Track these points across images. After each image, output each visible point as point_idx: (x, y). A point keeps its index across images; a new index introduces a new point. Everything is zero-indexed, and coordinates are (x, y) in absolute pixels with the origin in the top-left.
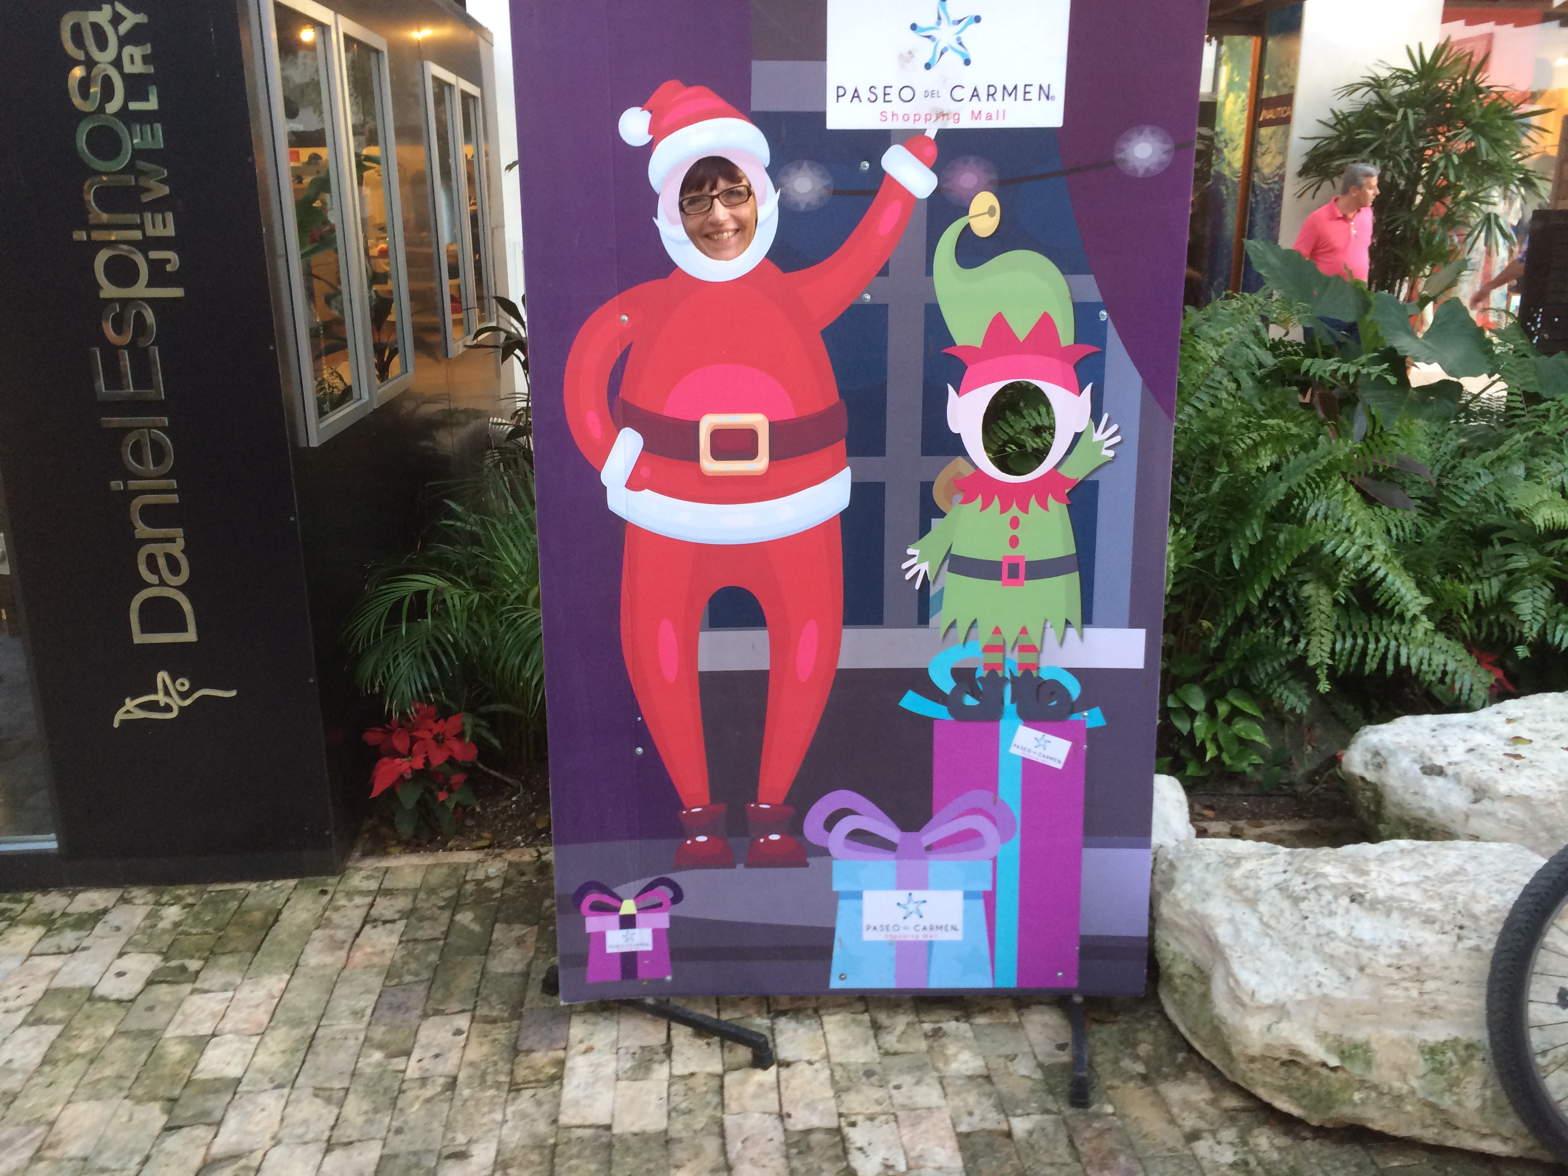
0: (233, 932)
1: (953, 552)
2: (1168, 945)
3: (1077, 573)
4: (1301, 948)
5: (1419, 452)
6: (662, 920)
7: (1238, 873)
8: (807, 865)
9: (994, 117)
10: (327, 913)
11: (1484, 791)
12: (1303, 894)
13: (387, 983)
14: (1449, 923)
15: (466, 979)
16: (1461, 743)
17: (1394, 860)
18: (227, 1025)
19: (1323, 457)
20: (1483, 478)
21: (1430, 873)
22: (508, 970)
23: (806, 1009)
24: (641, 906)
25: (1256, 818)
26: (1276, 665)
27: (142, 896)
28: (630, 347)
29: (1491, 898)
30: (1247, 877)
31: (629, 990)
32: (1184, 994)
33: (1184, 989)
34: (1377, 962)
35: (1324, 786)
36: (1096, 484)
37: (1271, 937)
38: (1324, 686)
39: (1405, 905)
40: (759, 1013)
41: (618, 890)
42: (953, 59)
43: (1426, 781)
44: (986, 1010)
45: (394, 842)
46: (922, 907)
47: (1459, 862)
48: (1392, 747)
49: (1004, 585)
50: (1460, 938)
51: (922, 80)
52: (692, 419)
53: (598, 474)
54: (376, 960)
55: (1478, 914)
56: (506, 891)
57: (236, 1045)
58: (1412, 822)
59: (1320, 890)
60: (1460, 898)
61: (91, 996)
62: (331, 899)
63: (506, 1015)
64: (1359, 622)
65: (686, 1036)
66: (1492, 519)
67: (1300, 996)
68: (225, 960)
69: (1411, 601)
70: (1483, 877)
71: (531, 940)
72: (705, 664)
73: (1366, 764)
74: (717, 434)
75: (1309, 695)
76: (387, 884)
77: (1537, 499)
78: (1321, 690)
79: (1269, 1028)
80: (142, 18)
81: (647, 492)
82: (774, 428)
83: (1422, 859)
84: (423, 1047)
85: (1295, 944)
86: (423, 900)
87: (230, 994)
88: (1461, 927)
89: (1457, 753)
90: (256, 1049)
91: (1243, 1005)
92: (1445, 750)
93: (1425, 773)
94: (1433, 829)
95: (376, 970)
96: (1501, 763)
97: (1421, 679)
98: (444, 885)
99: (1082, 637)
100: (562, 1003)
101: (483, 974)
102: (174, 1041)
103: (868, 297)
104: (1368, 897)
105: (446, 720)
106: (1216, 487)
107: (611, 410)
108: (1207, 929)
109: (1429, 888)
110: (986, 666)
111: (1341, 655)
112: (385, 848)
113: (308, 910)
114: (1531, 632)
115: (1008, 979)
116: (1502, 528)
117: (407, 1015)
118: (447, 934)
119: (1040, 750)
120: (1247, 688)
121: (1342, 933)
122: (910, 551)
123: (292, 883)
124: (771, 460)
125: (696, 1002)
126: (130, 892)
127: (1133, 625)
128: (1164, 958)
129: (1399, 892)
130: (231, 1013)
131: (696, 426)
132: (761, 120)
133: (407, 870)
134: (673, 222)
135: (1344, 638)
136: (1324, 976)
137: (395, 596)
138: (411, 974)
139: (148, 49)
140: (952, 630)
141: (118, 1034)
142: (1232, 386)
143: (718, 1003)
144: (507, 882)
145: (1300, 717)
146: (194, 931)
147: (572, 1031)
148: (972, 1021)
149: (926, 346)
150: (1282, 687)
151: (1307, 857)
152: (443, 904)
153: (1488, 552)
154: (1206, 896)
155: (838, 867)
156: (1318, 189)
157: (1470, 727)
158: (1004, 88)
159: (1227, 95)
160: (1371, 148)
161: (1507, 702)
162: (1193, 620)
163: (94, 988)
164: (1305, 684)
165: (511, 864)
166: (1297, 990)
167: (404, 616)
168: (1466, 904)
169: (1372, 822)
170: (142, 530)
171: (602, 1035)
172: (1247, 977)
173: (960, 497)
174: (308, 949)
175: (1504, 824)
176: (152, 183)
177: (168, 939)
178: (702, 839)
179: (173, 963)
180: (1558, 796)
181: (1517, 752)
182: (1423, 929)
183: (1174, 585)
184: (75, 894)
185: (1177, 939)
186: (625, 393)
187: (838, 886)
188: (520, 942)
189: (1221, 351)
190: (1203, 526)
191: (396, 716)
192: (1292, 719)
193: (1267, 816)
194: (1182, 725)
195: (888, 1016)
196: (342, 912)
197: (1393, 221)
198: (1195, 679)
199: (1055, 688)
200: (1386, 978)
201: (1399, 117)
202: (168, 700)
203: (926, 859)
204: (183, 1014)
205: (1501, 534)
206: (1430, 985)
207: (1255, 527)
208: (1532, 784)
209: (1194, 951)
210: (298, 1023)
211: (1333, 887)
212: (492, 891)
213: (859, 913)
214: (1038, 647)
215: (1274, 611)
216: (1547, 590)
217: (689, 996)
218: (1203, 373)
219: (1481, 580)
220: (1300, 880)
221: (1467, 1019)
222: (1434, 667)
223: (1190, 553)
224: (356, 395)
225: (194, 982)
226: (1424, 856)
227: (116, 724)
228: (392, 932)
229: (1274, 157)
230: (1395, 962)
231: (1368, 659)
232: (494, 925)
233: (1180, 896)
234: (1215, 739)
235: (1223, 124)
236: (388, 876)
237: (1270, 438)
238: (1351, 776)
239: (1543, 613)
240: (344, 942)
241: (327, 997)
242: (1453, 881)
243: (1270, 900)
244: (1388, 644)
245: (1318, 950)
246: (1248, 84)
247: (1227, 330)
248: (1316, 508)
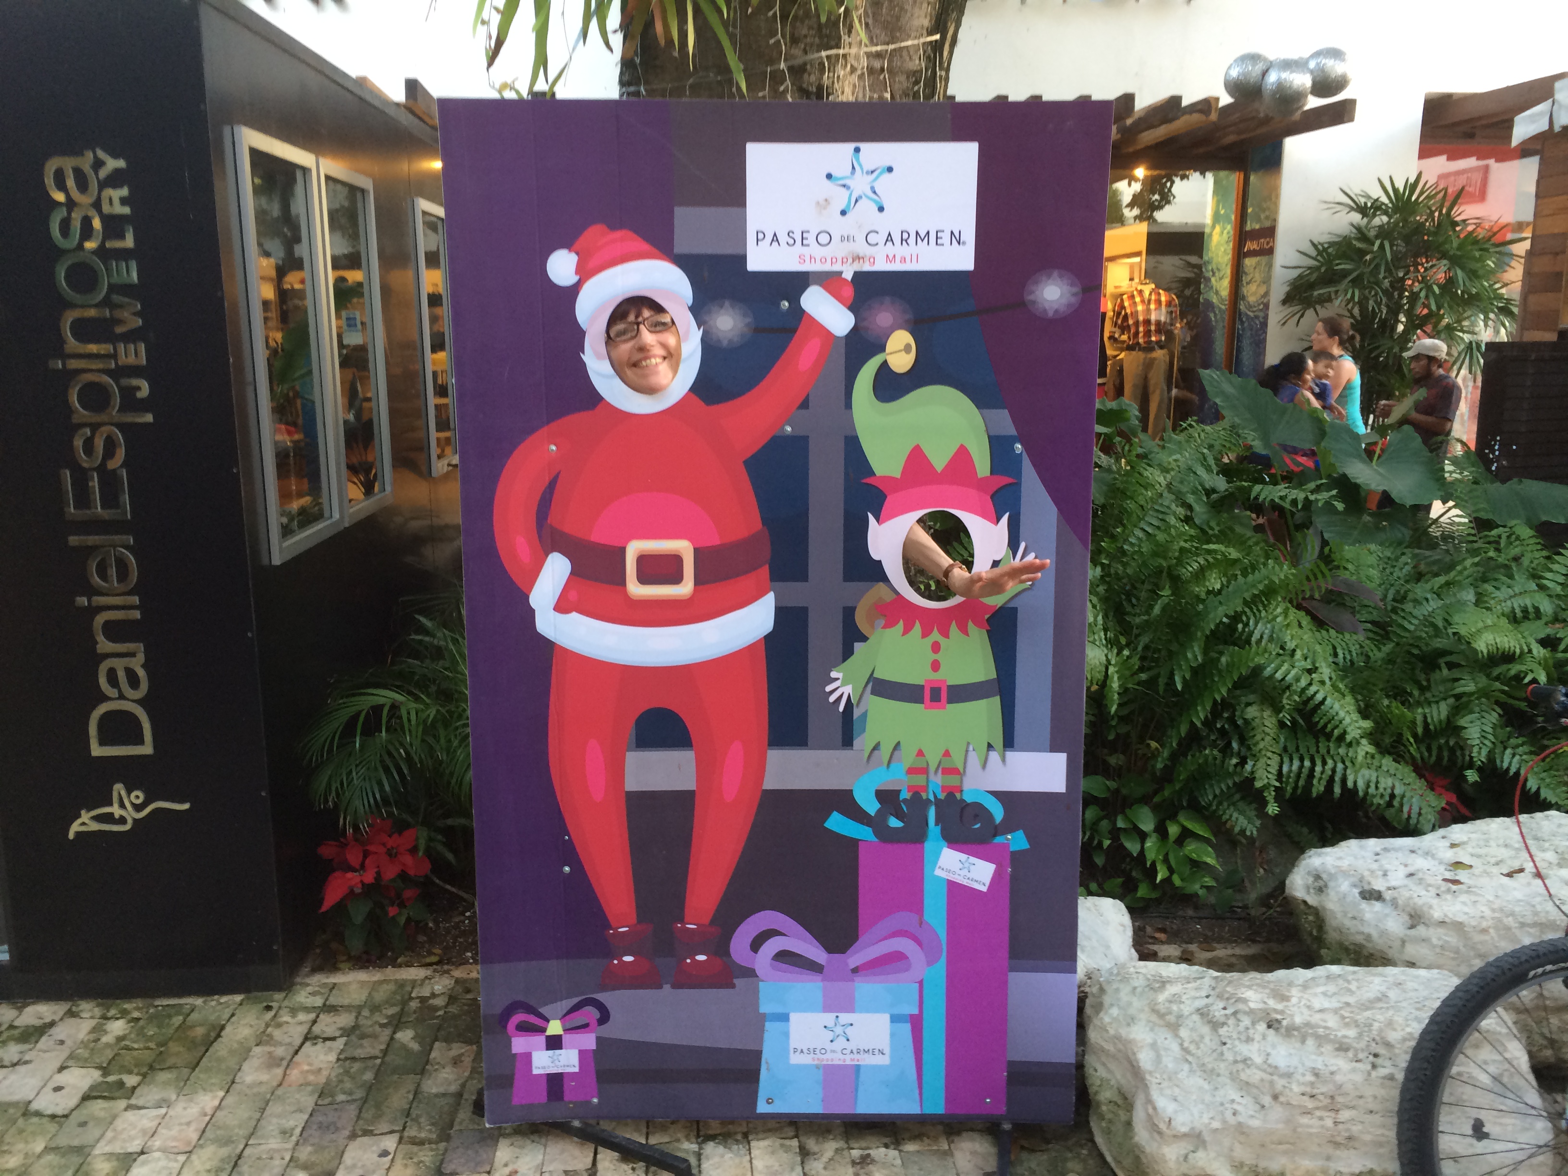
0: (174, 1047)
1: (875, 675)
2: (1096, 1070)
3: (998, 698)
4: (1218, 1075)
5: (1368, 578)
6: (589, 1041)
7: (1162, 997)
8: (733, 986)
9: (908, 259)
10: (269, 1030)
11: (1420, 917)
12: (1222, 1019)
13: (320, 1102)
14: (1363, 1050)
15: (399, 1099)
16: (1402, 867)
17: (1318, 985)
18: (157, 1143)
19: (1260, 582)
20: (1431, 602)
21: (1351, 1000)
22: (442, 1090)
23: (736, 1133)
24: (568, 1026)
25: (1207, 942)
26: (1223, 786)
27: (88, 1009)
28: (559, 473)
29: (1408, 1026)
30: (1170, 1002)
31: (557, 1113)
32: (1110, 1121)
33: (1109, 1116)
34: (1291, 1090)
35: (1278, 909)
36: (1015, 610)
37: (1190, 1063)
38: (1273, 809)
39: (1321, 1031)
40: (688, 1138)
41: (543, 1010)
42: (867, 207)
43: (1364, 905)
44: (917, 1137)
45: (345, 958)
46: (849, 1030)
47: (1383, 988)
48: (1333, 871)
49: (926, 708)
50: (1374, 1066)
51: (838, 226)
52: (616, 543)
53: (527, 598)
54: (311, 1078)
55: (1393, 1042)
56: (450, 1009)
57: (163, 1163)
58: (1352, 947)
59: (1239, 1016)
60: (1376, 1025)
61: (27, 1111)
62: (275, 1016)
63: (434, 1136)
64: (1307, 743)
65: (611, 1161)
66: (1439, 643)
67: (1216, 1125)
68: (163, 1076)
69: (1350, 724)
70: (1404, 1004)
71: (468, 1060)
72: (632, 784)
73: (1308, 888)
74: (643, 560)
75: (1257, 816)
76: (332, 1001)
77: (1480, 625)
78: (1270, 812)
79: (1186, 1157)
80: (121, 164)
81: (575, 616)
82: (698, 553)
83: (1346, 985)
84: (346, 1168)
85: (1212, 1070)
86: (366, 1018)
87: (163, 1111)
88: (1376, 1055)
89: (1397, 877)
90: (182, 1168)
91: (1160, 1133)
92: (1385, 875)
93: (1364, 898)
94: (1372, 955)
95: (310, 1088)
96: (1438, 888)
97: (1368, 802)
98: (389, 1002)
99: (1004, 760)
100: (487, 1126)
101: (416, 1094)
102: (102, 1158)
103: (789, 429)
104: (1285, 1023)
105: (400, 834)
106: (1157, 610)
107: (540, 537)
108: (1130, 1055)
109: (1347, 1015)
110: (910, 788)
111: (1289, 777)
112: (335, 963)
113: (251, 1026)
114: (1480, 755)
115: (936, 1105)
116: (1451, 653)
117: (334, 1136)
118: (385, 1052)
119: (964, 872)
120: (1197, 809)
121: (1258, 1060)
122: (834, 674)
123: (238, 998)
124: (696, 584)
125: (626, 1125)
126: (78, 1006)
127: (1054, 749)
128: (1092, 1085)
129: (1316, 1018)
130: (162, 1131)
131: (622, 551)
132: (684, 262)
133: (354, 986)
134: (599, 357)
135: (1291, 760)
136: (1239, 1103)
137: (353, 710)
138: (345, 1093)
139: (124, 192)
140: (876, 752)
141: (47, 1150)
142: (1181, 511)
143: (648, 1128)
144: (452, 999)
145: (1251, 840)
146: (136, 1046)
147: (498, 1154)
148: (901, 1148)
149: (846, 474)
150: (1232, 808)
151: (1230, 982)
152: (385, 1021)
153: (1436, 676)
154: (1131, 1020)
155: (765, 989)
156: (1302, 316)
157: (1413, 852)
158: (917, 233)
159: (1213, 227)
160: (1350, 278)
161: (1454, 826)
162: (1142, 739)
163: (30, 1102)
164: (1254, 805)
165: (457, 981)
166: (1212, 1118)
167: (359, 731)
168: (1381, 1030)
169: (1315, 946)
170: (104, 645)
171: (527, 1159)
172: (1164, 1104)
173: (882, 622)
174: (246, 1066)
175: (1438, 950)
176: (125, 314)
177: (109, 1054)
178: (628, 959)
179: (111, 1079)
180: (1490, 923)
181: (1457, 878)
182: (1337, 1056)
183: (1120, 705)
184: (25, 1006)
185: (1104, 1064)
186: (554, 519)
187: (765, 1007)
188: (456, 1061)
189: (1169, 477)
190: (1146, 648)
191: (350, 831)
192: (1244, 841)
193: (1220, 940)
194: (1133, 847)
195: (817, 1142)
196: (285, 1028)
197: (1378, 347)
198: (1145, 800)
199: (979, 811)
200: (1300, 1106)
201: (1376, 248)
202: (123, 813)
203: (853, 981)
204: (115, 1130)
205: (1448, 659)
206: (1345, 1115)
207: (1196, 649)
208: (1466, 909)
209: (1119, 1077)
210: (227, 1141)
211: (1251, 1012)
212: (436, 1009)
213: (787, 1035)
214: (961, 770)
215: (1223, 732)
216: (1495, 715)
217: (620, 1119)
218: (1151, 498)
219: (1429, 704)
220: (1221, 1005)
221: (1382, 1151)
222: (1381, 790)
223: (1135, 674)
224: (327, 514)
225: (129, 1098)
226: (1348, 982)
227: (71, 836)
228: (330, 1049)
229: (1259, 286)
230: (1308, 1090)
231: (1315, 782)
232: (433, 1043)
233: (1107, 1019)
234: (1166, 860)
235: (1210, 255)
236: (334, 992)
237: (1217, 564)
238: (1295, 899)
239: (1491, 737)
240: (282, 1059)
241: (258, 1115)
242: (1373, 1008)
243: (1191, 1025)
244: (1335, 766)
245: (1234, 1077)
246: (1233, 217)
247: (1174, 457)
248: (1260, 630)
